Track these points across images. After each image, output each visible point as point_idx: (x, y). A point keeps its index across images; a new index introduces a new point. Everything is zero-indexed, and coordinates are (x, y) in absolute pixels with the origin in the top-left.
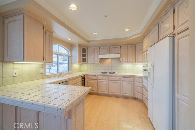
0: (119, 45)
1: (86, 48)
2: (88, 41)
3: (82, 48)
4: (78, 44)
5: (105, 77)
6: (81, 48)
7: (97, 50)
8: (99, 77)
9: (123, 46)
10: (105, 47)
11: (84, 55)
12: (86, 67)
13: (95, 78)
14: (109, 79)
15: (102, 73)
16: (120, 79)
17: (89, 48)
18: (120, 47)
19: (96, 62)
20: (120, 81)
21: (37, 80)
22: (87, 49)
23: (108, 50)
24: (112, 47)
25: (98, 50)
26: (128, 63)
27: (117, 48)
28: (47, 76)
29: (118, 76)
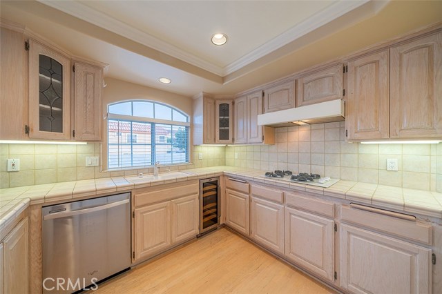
0: (337, 64)
1: (230, 103)
2: (223, 79)
3: (218, 103)
4: (202, 94)
5: (274, 190)
6: (215, 103)
7: (258, 101)
8: (253, 186)
9: (358, 62)
10: (280, 87)
11: (224, 123)
12: (236, 154)
13: (245, 187)
14: (287, 202)
15: (267, 174)
16: (335, 209)
17: (236, 102)
18: (345, 69)
19: (253, 140)
20: (338, 221)
21: (77, 180)
22: (233, 103)
23: (292, 95)
24: (306, 79)
25: (261, 102)
26: (390, 136)
27: (327, 80)
28: (110, 172)
29: (325, 195)
